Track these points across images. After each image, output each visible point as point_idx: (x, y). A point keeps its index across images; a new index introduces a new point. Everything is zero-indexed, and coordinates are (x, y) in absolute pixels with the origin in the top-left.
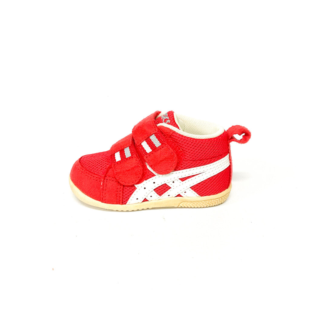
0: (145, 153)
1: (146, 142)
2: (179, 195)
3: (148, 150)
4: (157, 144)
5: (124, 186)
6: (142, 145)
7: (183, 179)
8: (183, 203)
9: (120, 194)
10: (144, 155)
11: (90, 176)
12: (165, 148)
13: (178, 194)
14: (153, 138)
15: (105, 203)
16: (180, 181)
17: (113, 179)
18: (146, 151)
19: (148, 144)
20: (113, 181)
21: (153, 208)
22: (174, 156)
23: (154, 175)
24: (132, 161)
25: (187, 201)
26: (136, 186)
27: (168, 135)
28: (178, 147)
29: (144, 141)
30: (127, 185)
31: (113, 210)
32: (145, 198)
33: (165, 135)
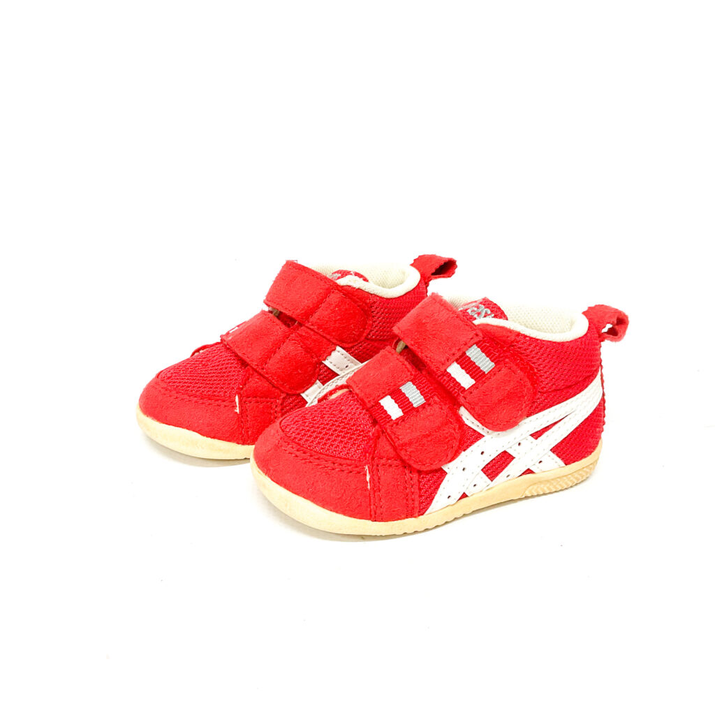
0: (460, 389)
1: (458, 363)
2: (529, 471)
3: (466, 381)
4: (485, 364)
5: (419, 472)
6: (448, 373)
7: (537, 435)
8: (531, 488)
9: (413, 493)
10: (459, 394)
11: (330, 464)
12: (504, 370)
13: (526, 469)
14: (475, 354)
15: (382, 520)
16: (532, 439)
17: (390, 461)
18: (460, 384)
19: (463, 368)
20: (390, 466)
21: (474, 512)
22: (525, 386)
23: (480, 436)
24: (432, 412)
25: (540, 482)
26: (445, 468)
27: (504, 342)
28: (530, 365)
29: (453, 362)
30: (428, 469)
31: (394, 535)
32: (464, 493)
33: (497, 344)
